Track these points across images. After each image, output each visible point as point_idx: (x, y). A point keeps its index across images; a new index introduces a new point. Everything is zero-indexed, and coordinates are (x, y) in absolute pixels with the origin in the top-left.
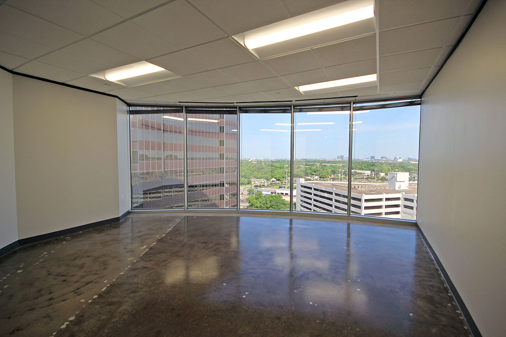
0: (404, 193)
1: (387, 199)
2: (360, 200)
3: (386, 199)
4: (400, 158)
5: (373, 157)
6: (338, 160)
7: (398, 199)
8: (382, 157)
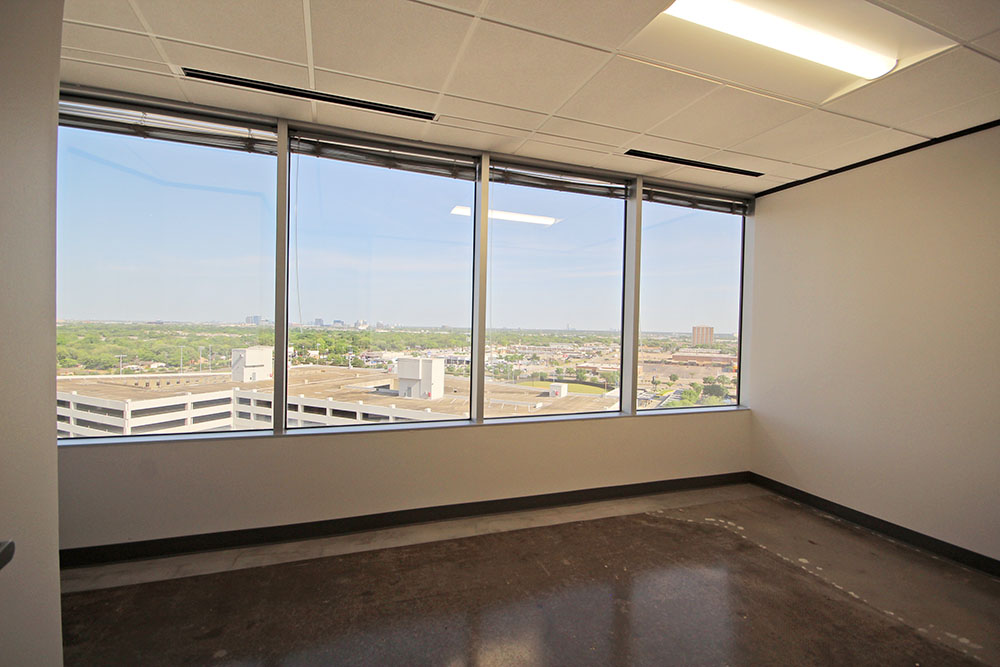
0: (238, 389)
1: (197, 405)
2: (120, 413)
3: (194, 403)
4: (365, 323)
5: (319, 321)
6: (248, 325)
7: (227, 401)
8: (335, 322)
